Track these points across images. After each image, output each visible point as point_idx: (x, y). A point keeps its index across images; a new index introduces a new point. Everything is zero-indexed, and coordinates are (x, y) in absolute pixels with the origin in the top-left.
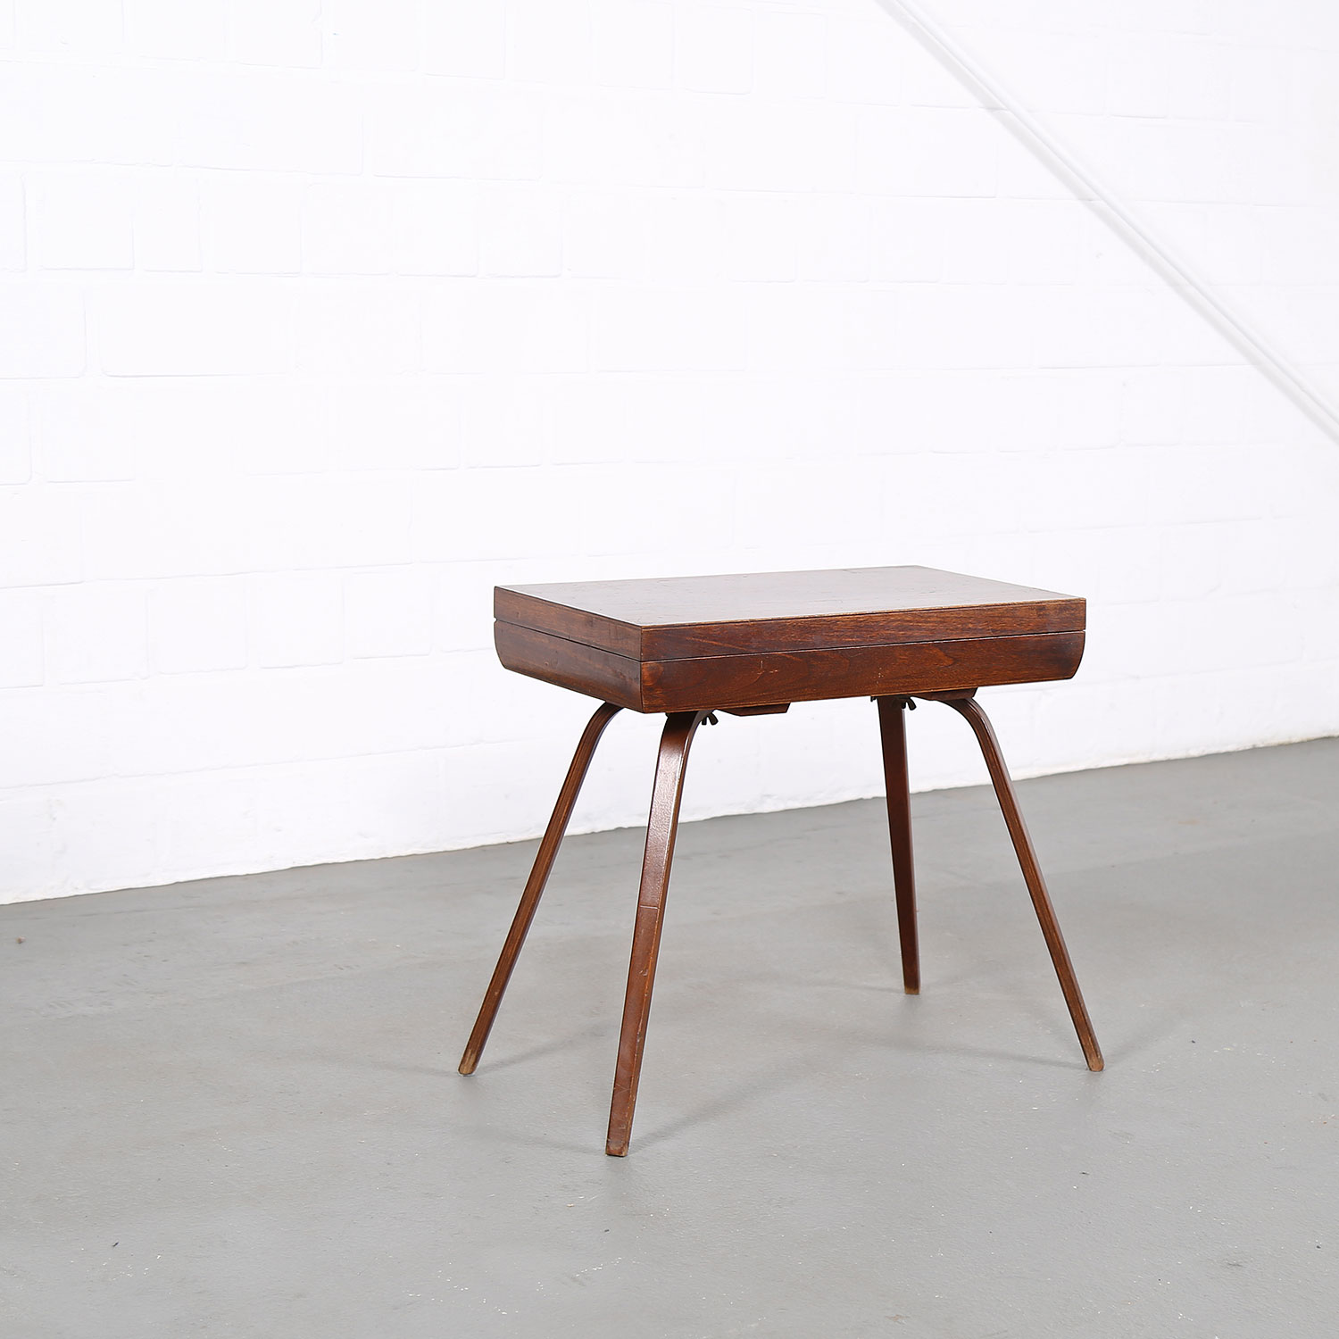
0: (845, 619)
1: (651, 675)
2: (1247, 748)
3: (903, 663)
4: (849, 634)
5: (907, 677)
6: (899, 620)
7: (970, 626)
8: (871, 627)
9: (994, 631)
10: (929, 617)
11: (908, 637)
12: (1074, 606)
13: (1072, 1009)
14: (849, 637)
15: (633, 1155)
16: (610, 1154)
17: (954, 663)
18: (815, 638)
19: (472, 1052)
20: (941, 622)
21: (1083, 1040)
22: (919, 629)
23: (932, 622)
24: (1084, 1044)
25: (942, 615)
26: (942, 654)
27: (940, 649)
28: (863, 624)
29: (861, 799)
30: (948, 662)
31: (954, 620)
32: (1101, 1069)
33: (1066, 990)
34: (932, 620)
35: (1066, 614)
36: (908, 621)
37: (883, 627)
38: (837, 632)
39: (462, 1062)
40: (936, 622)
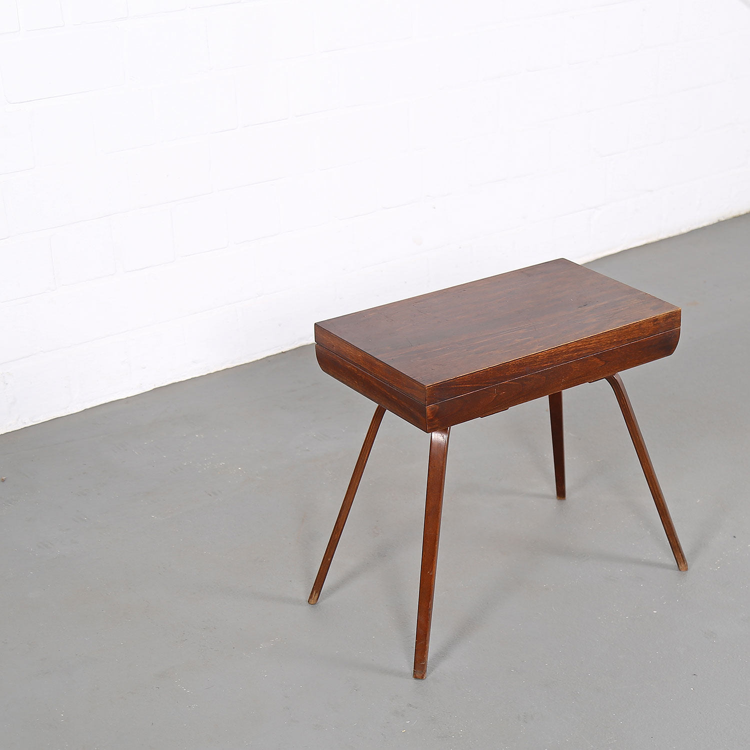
0: (543, 354)
1: (432, 413)
2: (715, 222)
3: (577, 370)
5: (578, 378)
6: (574, 347)
7: (615, 340)
9: (628, 340)
10: (591, 341)
11: (580, 355)
12: (674, 315)
14: (546, 363)
15: (430, 675)
16: (416, 678)
17: (605, 364)
18: (526, 369)
20: (599, 342)
22: (586, 349)
23: (593, 343)
24: (677, 557)
25: (599, 338)
26: (598, 360)
27: (598, 357)
28: (554, 354)
30: (602, 363)
31: (606, 339)
32: (687, 569)
33: (666, 529)
35: (670, 320)
36: (579, 346)
37: (565, 353)
38: (538, 362)
39: (310, 597)
40: (595, 343)
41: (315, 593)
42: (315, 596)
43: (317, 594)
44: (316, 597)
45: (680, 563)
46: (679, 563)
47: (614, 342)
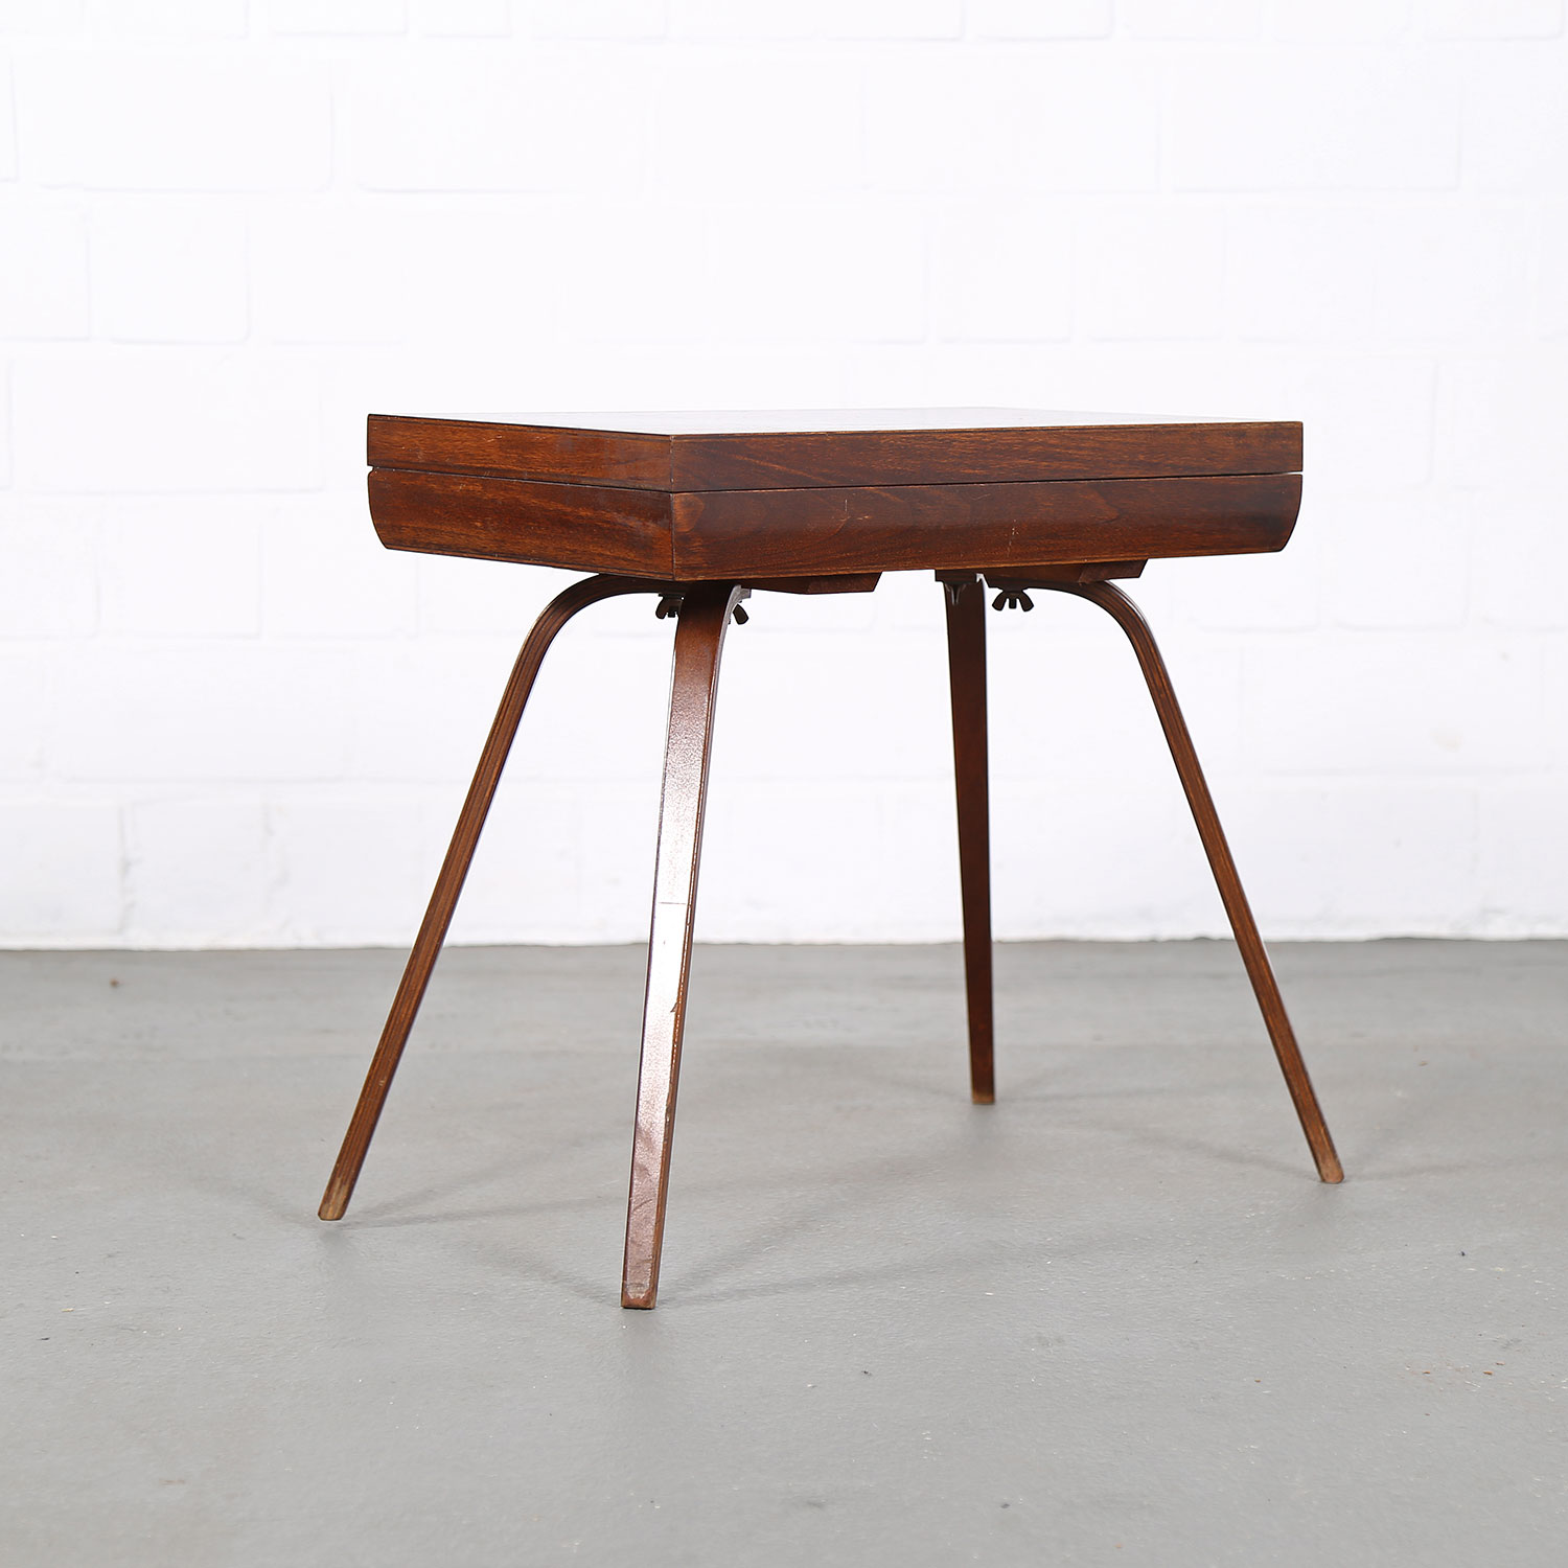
3: (1045, 513)
5: (1048, 538)
6: (1043, 441)
9: (1176, 466)
12: (1287, 433)
13: (1294, 1083)
14: (969, 467)
17: (1116, 518)
19: (343, 1183)
20: (1102, 447)
21: (1310, 1133)
22: (1069, 458)
24: (1312, 1138)
26: (1100, 501)
27: (1099, 493)
30: (1109, 515)
31: (1121, 445)
32: (1339, 1180)
33: (1282, 1053)
35: (1275, 445)
36: (1056, 443)
38: (953, 457)
39: (327, 1199)
40: (1093, 449)
41: (338, 1184)
42: (338, 1193)
43: (345, 1189)
44: (342, 1196)
45: (1324, 1158)
46: (1320, 1159)
47: (1141, 461)
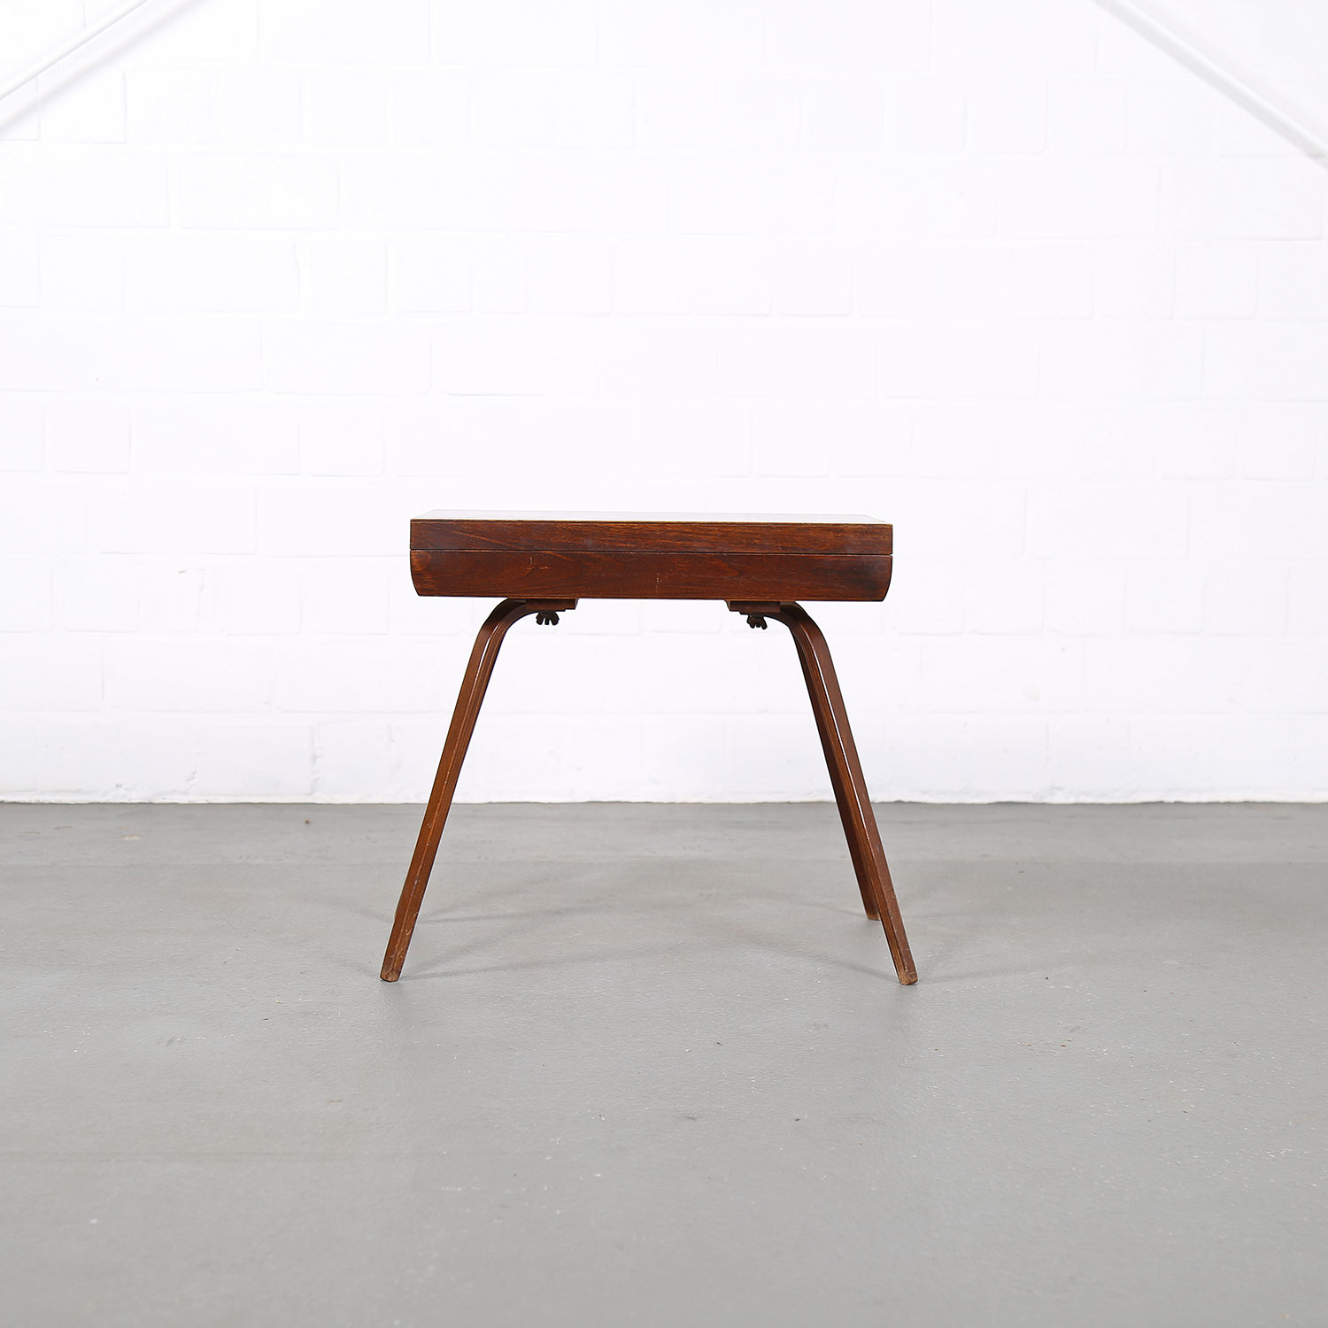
0: (619, 526)
1: (419, 562)
3: (683, 570)
4: (622, 540)
5: (688, 584)
7: (757, 541)
8: (647, 535)
9: (783, 548)
10: (710, 530)
11: (688, 547)
12: (878, 531)
14: (622, 542)
17: (740, 575)
18: (589, 542)
20: (723, 536)
22: (699, 540)
23: (713, 535)
25: (725, 530)
26: (725, 565)
27: (723, 561)
28: (638, 532)
29: (1162, 802)
30: (733, 573)
31: (738, 534)
34: (713, 533)
35: (868, 537)
36: (687, 533)
37: (660, 536)
38: (610, 537)
